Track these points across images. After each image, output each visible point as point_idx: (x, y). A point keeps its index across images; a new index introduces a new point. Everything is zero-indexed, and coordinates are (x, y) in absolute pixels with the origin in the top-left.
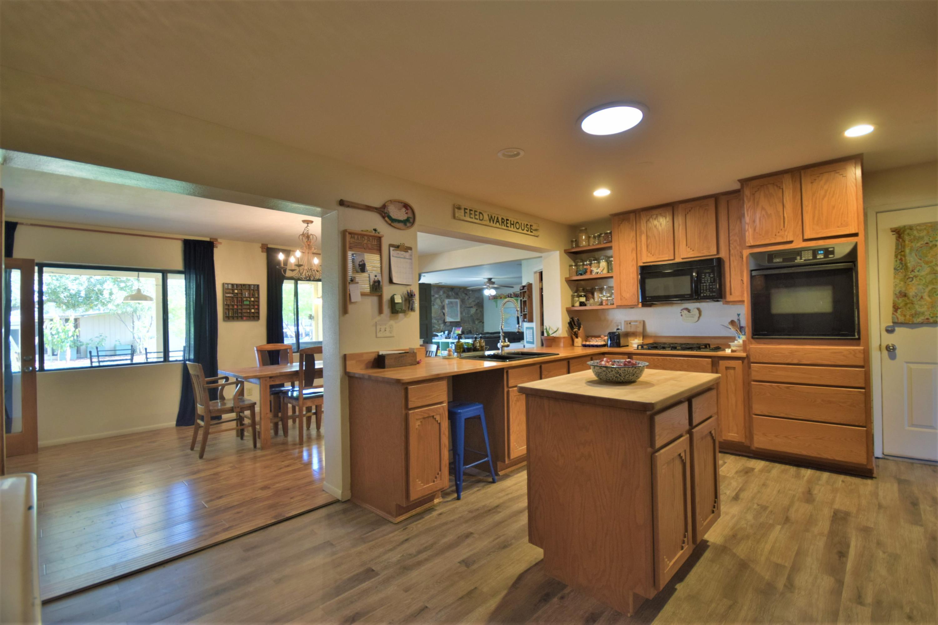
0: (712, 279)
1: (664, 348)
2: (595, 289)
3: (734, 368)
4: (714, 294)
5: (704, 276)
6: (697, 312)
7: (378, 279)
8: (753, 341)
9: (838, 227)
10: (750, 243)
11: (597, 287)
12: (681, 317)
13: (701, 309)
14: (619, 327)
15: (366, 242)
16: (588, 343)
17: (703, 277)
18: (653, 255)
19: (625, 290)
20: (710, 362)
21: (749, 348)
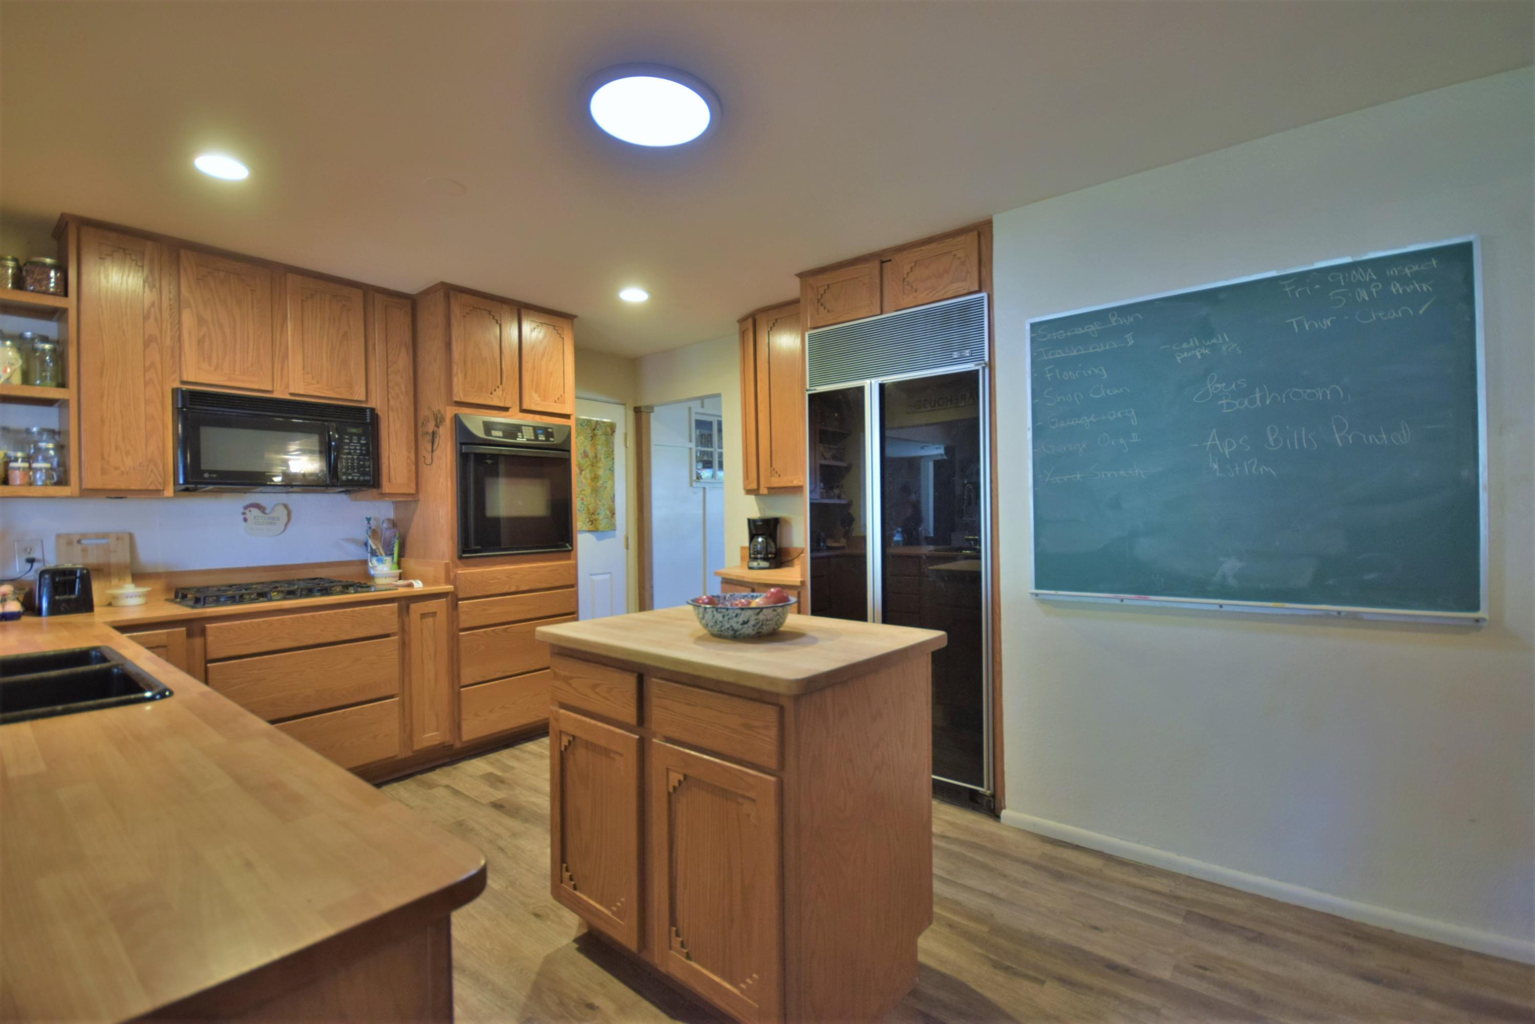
0: (364, 448)
3: (434, 614)
5: (348, 439)
6: (285, 512)
9: (555, 402)
10: (460, 398)
12: (244, 523)
13: (291, 507)
14: (37, 555)
17: (347, 441)
18: (215, 369)
19: (117, 448)
20: (396, 610)
21: (455, 576)
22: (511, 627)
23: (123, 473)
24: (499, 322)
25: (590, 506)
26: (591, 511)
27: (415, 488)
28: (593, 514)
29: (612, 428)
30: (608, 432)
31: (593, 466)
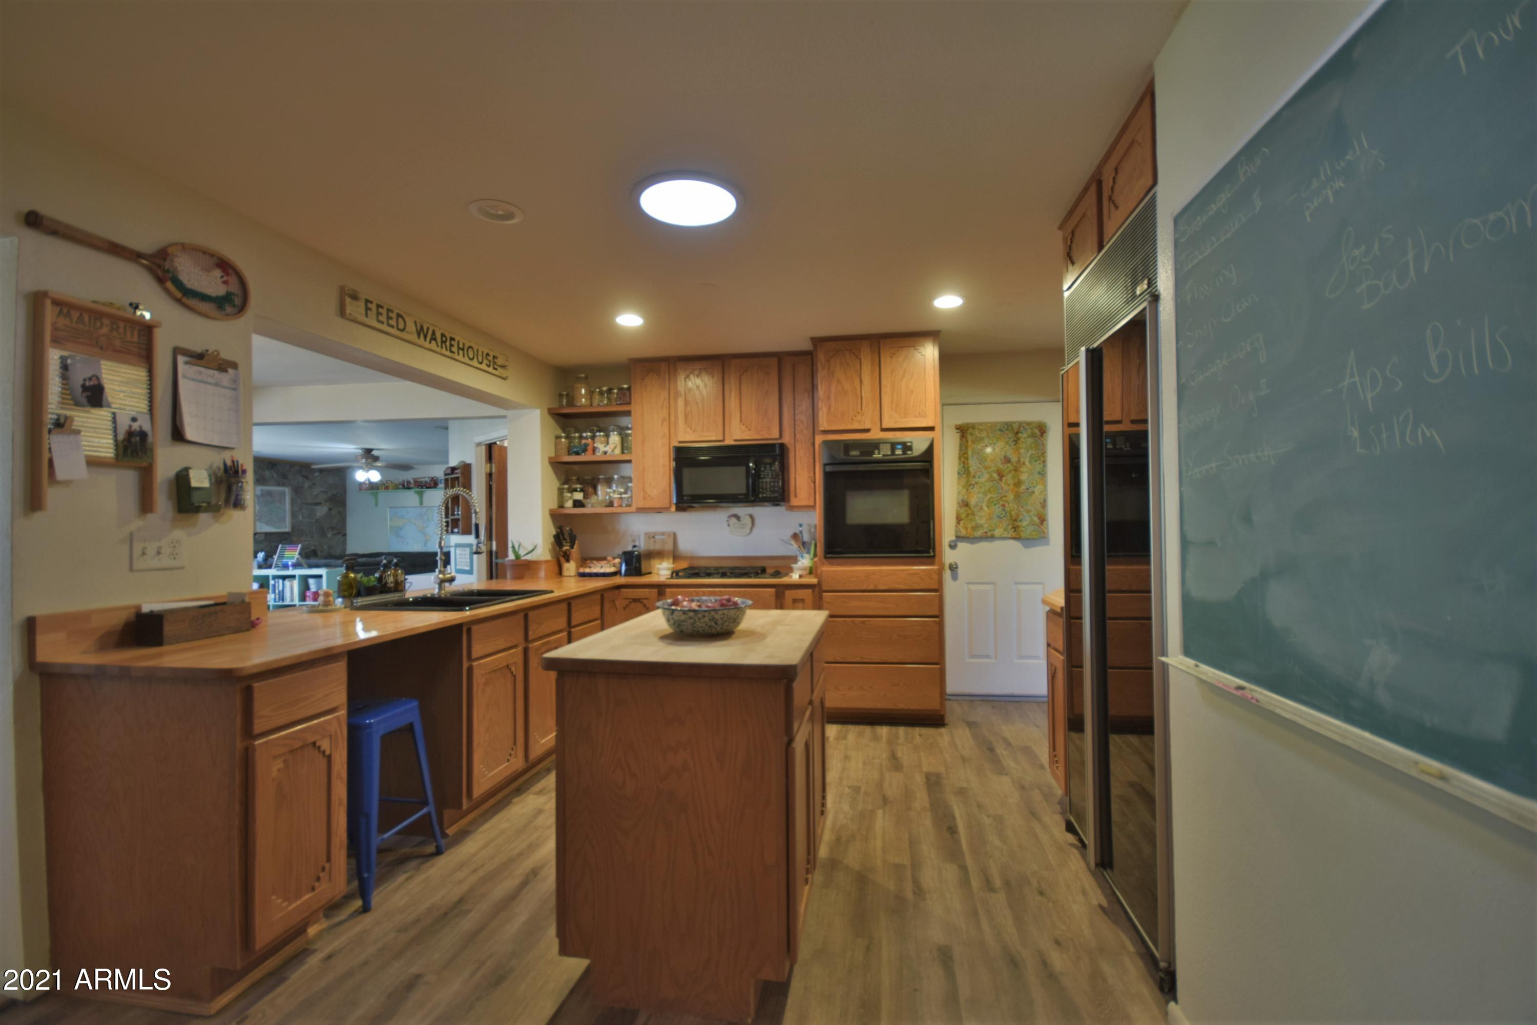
0: (774, 473)
1: (709, 575)
2: (599, 479)
3: (803, 600)
4: (776, 495)
5: (764, 468)
6: (749, 520)
7: (140, 427)
8: (824, 560)
9: (916, 417)
10: (825, 427)
11: (601, 477)
12: (728, 527)
13: (755, 516)
15: (105, 330)
16: (587, 570)
20: (774, 593)
21: (820, 572)
22: (869, 620)
23: (652, 500)
24: (859, 357)
25: (1013, 513)
26: (1014, 518)
27: (813, 501)
28: (1015, 520)
29: (1042, 430)
31: (1016, 471)
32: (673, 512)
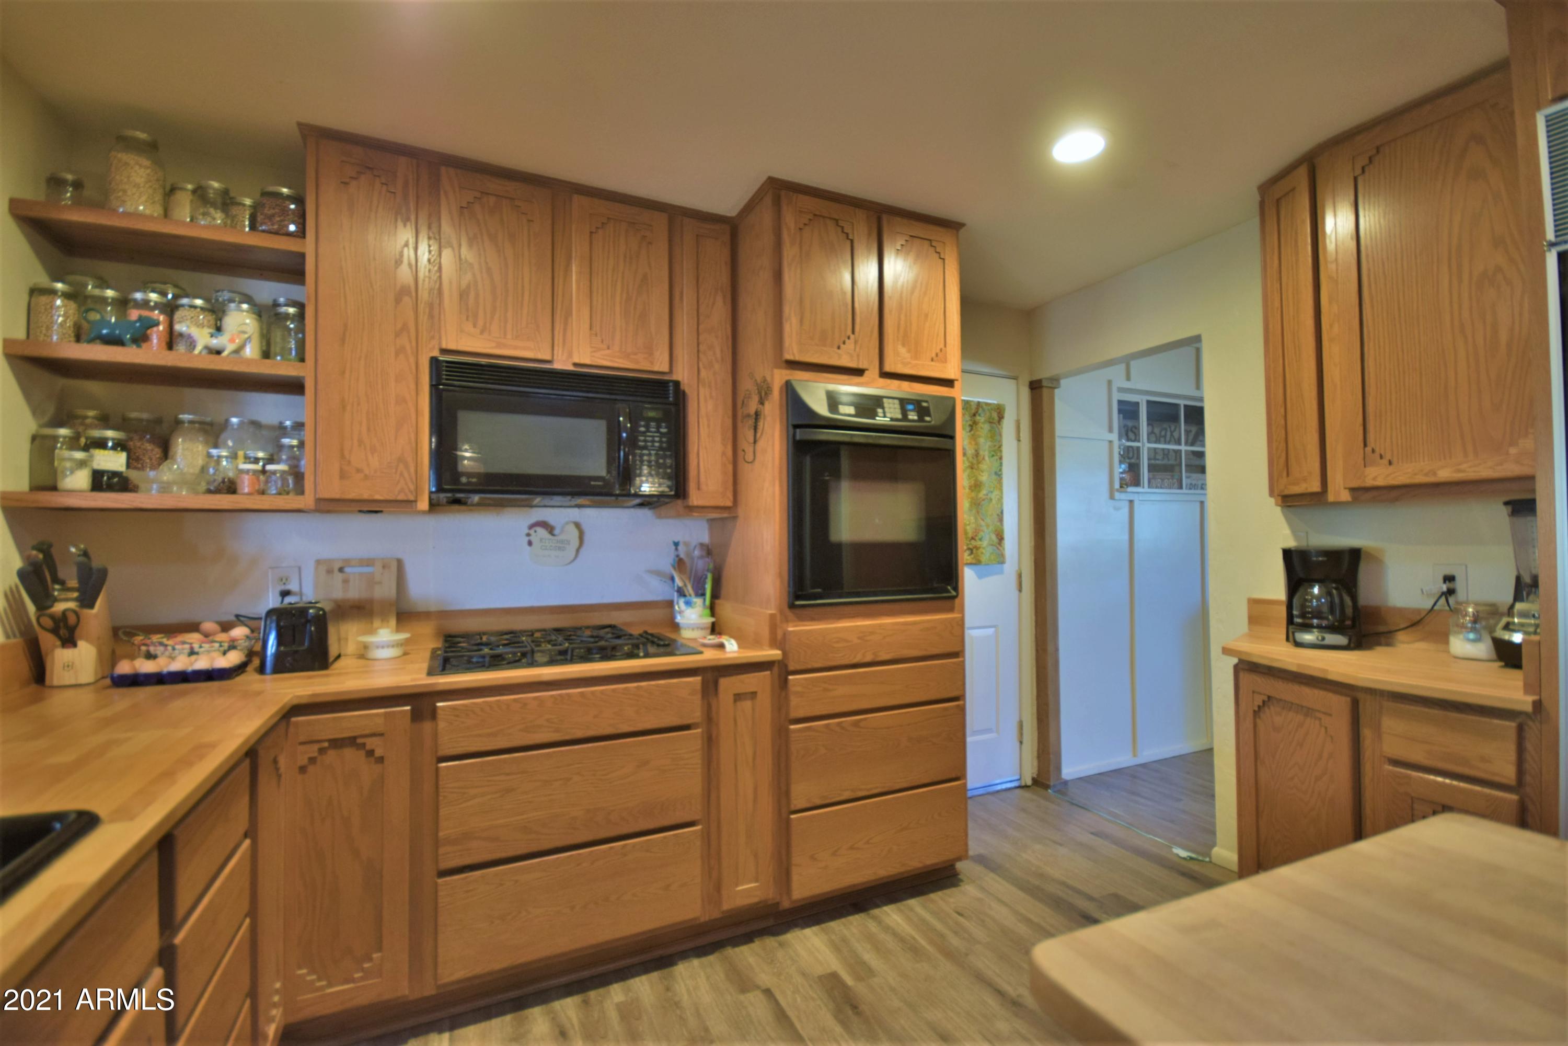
0: (664, 439)
2: (179, 423)
3: (753, 695)
5: (644, 426)
6: (576, 533)
9: (932, 360)
10: (794, 355)
11: (185, 417)
12: (528, 548)
14: (293, 586)
17: (642, 429)
18: (482, 332)
19: (361, 442)
20: (699, 687)
21: (784, 634)
22: (865, 719)
23: (366, 477)
24: (851, 237)
25: (968, 528)
26: (970, 535)
27: (731, 498)
28: (973, 538)
29: (1000, 412)
30: (993, 419)
31: (972, 468)
32: (424, 512)
